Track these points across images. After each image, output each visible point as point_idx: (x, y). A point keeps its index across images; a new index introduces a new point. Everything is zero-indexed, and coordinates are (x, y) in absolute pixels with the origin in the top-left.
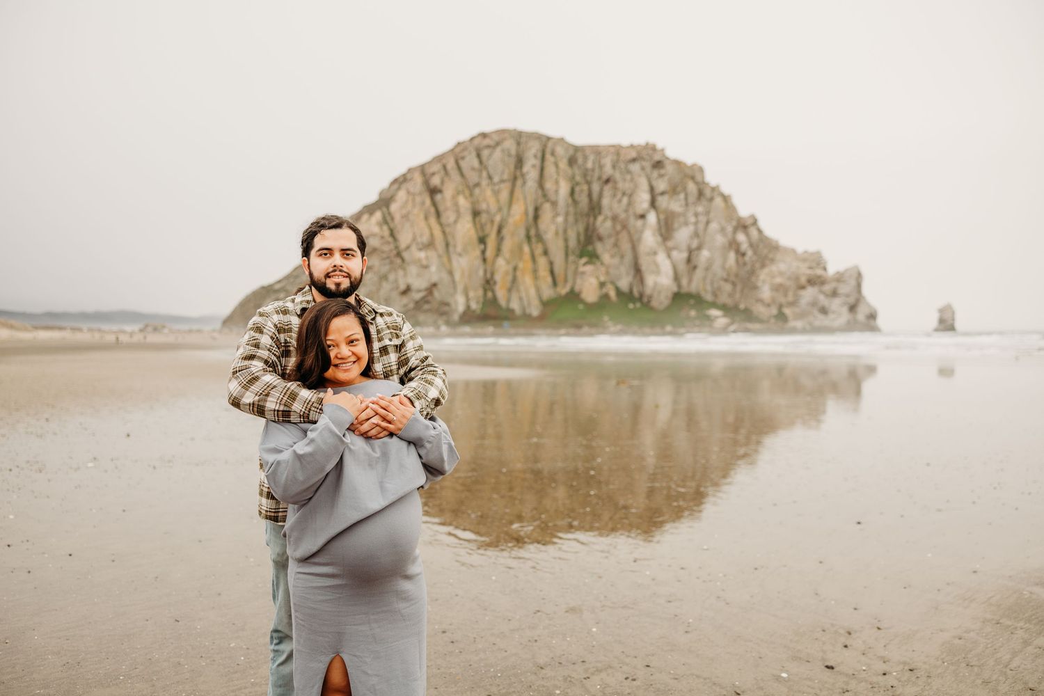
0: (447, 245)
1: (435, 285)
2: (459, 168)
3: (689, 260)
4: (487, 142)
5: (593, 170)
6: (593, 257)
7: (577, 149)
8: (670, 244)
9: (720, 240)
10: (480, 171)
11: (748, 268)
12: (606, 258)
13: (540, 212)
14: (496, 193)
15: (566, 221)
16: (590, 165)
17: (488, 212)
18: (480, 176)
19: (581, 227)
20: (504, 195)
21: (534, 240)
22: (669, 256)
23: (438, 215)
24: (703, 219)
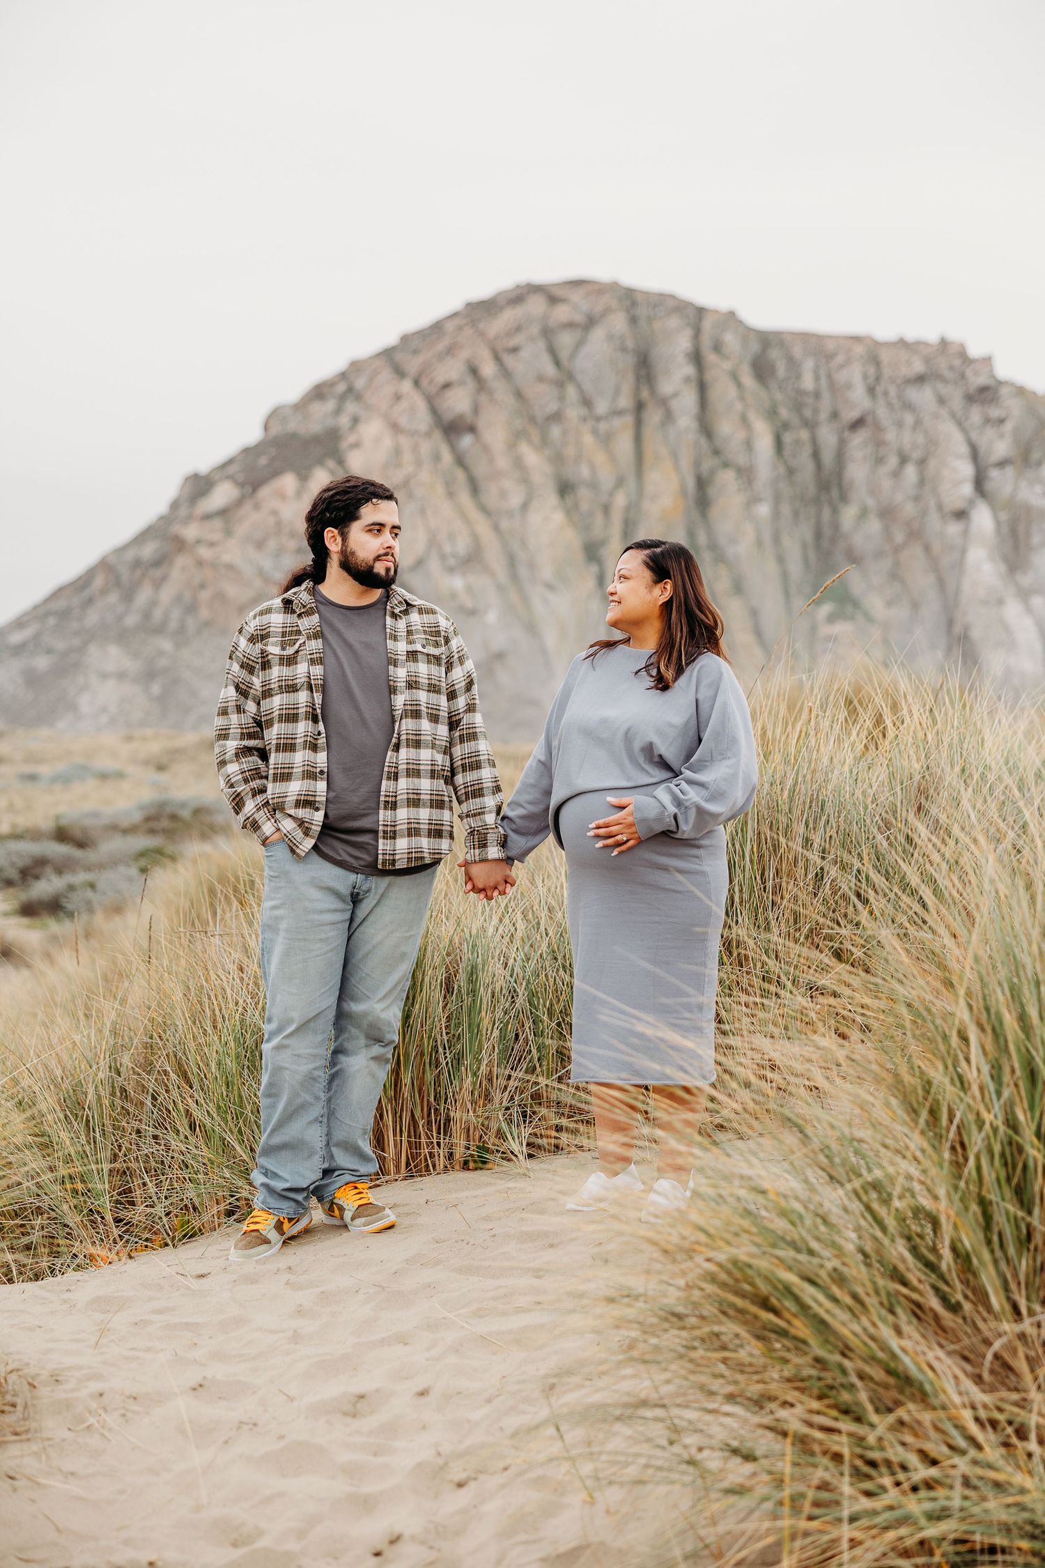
0: (512, 561)
1: (500, 656)
2: (506, 373)
4: (562, 313)
5: (817, 395)
6: (847, 603)
7: (768, 339)
8: (1026, 580)
10: (560, 385)
12: (875, 604)
13: (712, 491)
14: (606, 440)
15: (776, 514)
16: (808, 383)
17: (594, 485)
18: (562, 398)
19: (806, 531)
20: (624, 444)
22: (1029, 609)
23: (475, 488)
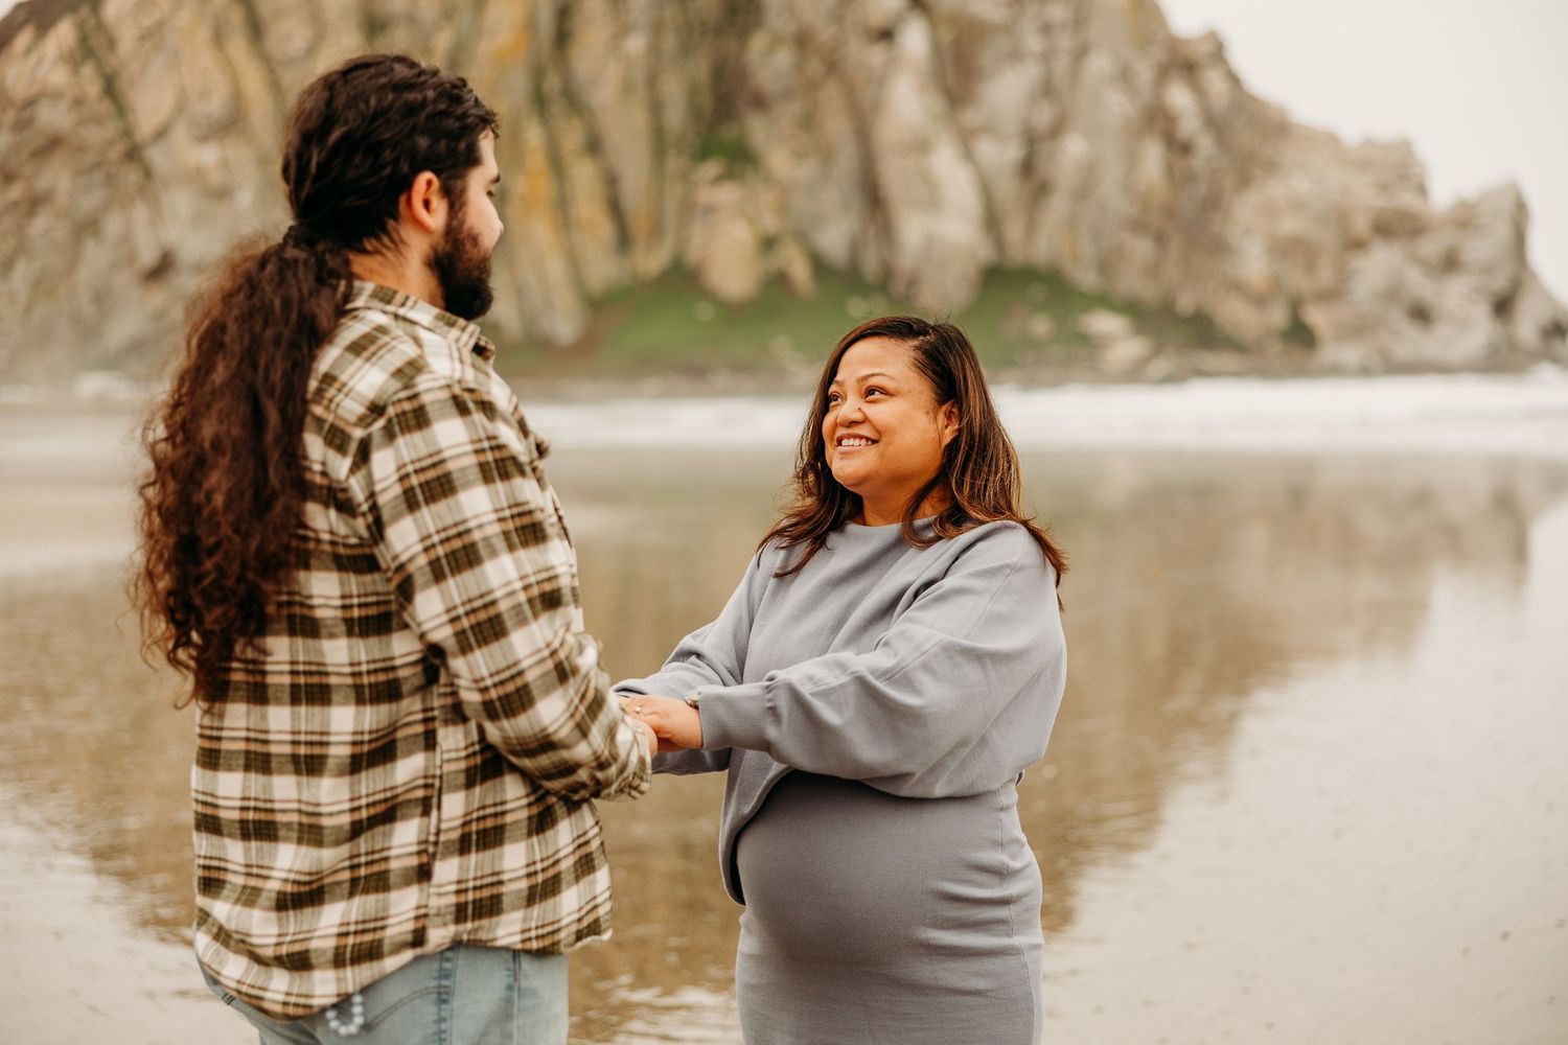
3: (1027, 167)
6: (740, 160)
8: (971, 117)
9: (1117, 106)
11: (1202, 189)
12: (779, 160)
15: (654, 49)
17: (411, 19)
19: (700, 68)
21: (557, 109)
22: (968, 155)
23: (256, 30)
24: (1065, 42)
